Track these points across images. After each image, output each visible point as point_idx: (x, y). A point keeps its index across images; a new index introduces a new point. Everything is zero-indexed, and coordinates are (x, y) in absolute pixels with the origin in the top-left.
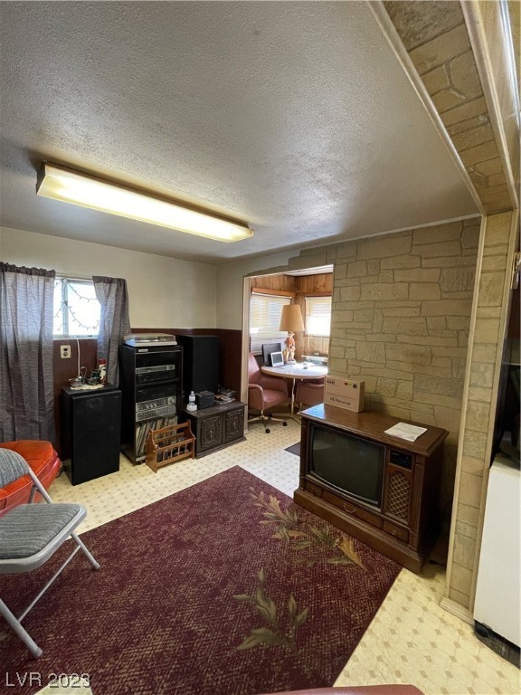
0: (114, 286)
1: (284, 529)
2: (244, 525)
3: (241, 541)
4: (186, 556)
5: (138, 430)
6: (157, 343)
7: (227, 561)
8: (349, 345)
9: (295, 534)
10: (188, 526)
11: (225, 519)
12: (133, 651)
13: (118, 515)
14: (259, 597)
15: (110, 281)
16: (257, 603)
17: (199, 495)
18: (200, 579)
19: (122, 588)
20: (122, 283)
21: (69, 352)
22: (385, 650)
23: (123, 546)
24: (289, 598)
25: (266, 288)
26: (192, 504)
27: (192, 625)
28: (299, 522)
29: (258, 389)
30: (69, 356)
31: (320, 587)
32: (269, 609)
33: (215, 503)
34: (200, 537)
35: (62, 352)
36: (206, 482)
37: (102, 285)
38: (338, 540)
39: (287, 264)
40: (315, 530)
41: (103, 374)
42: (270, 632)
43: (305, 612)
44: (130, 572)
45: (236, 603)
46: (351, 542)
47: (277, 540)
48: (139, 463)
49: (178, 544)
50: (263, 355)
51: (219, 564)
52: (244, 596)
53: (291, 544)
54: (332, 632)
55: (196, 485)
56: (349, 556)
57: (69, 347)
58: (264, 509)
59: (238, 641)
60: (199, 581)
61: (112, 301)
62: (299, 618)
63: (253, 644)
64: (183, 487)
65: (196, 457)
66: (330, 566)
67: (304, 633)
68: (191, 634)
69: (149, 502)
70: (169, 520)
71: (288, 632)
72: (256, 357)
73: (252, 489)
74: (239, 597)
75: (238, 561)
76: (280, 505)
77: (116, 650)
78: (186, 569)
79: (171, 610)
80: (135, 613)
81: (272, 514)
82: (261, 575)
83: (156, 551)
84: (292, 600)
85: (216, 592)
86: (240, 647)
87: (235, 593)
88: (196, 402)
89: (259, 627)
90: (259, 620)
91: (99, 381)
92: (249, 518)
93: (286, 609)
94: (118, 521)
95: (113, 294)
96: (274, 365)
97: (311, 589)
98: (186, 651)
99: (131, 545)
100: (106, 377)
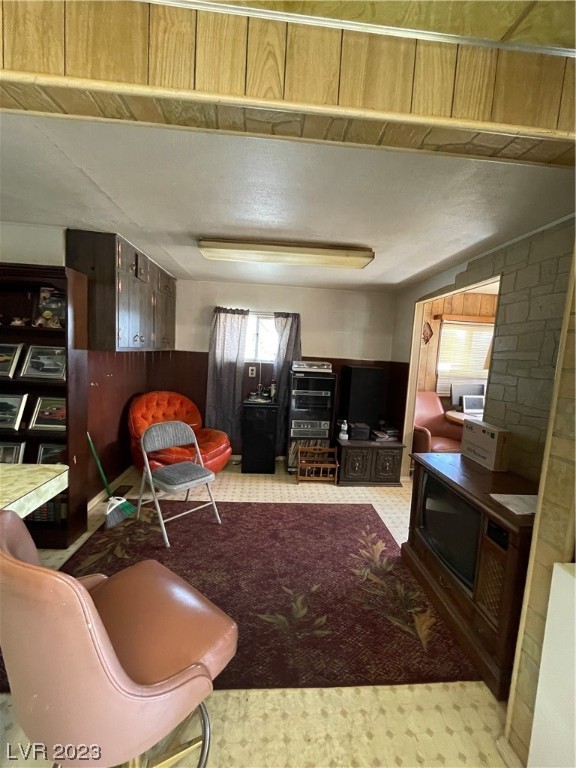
0: (290, 319)
1: (368, 570)
2: (334, 549)
3: (321, 557)
4: (273, 545)
5: (293, 444)
6: (314, 369)
7: (298, 565)
8: (509, 383)
9: (375, 579)
10: (289, 529)
11: (322, 537)
12: (204, 574)
13: (253, 500)
14: (300, 599)
15: (287, 315)
16: (295, 601)
17: (318, 512)
18: (270, 563)
19: (223, 541)
20: (296, 317)
21: (254, 372)
22: (376, 713)
23: (241, 519)
24: (323, 615)
25: (469, 315)
26: (305, 515)
27: (243, 584)
28: (390, 573)
29: (426, 433)
30: (254, 375)
31: (358, 628)
32: (300, 611)
33: (325, 523)
34: (292, 540)
35: (250, 372)
36: (330, 506)
37: (280, 319)
38: (418, 609)
39: (453, 282)
40: (400, 588)
41: (273, 392)
42: (287, 624)
43: (327, 632)
44: (234, 535)
45: (281, 591)
46: (433, 620)
47: (353, 574)
48: (291, 473)
49: (274, 536)
50: (450, 398)
51: (292, 562)
52: (290, 591)
53: (364, 583)
54: (336, 661)
55: (320, 504)
56: (418, 628)
57: (254, 368)
58: (364, 547)
59: (262, 612)
60: (268, 563)
61: (287, 332)
62: (318, 632)
63: (269, 620)
64: (310, 502)
65: (338, 483)
66: (385, 620)
67: (313, 643)
68: (239, 588)
69: (278, 501)
70: (281, 518)
71: (300, 633)
72: (442, 398)
73: (368, 527)
74: (286, 589)
75: (306, 568)
76: (383, 551)
77: (198, 568)
78: (267, 553)
79: (238, 568)
80: (219, 557)
81: (368, 555)
82: (314, 588)
83: (257, 532)
84: (323, 619)
85: (274, 577)
86: (261, 616)
87: (286, 586)
88: (349, 432)
89: (283, 615)
90: (287, 611)
91: (269, 397)
92: (343, 546)
93: (313, 620)
94: (249, 504)
95: (288, 327)
96: (465, 410)
97: (349, 623)
98: (229, 594)
99: (246, 521)
100: (276, 395)
